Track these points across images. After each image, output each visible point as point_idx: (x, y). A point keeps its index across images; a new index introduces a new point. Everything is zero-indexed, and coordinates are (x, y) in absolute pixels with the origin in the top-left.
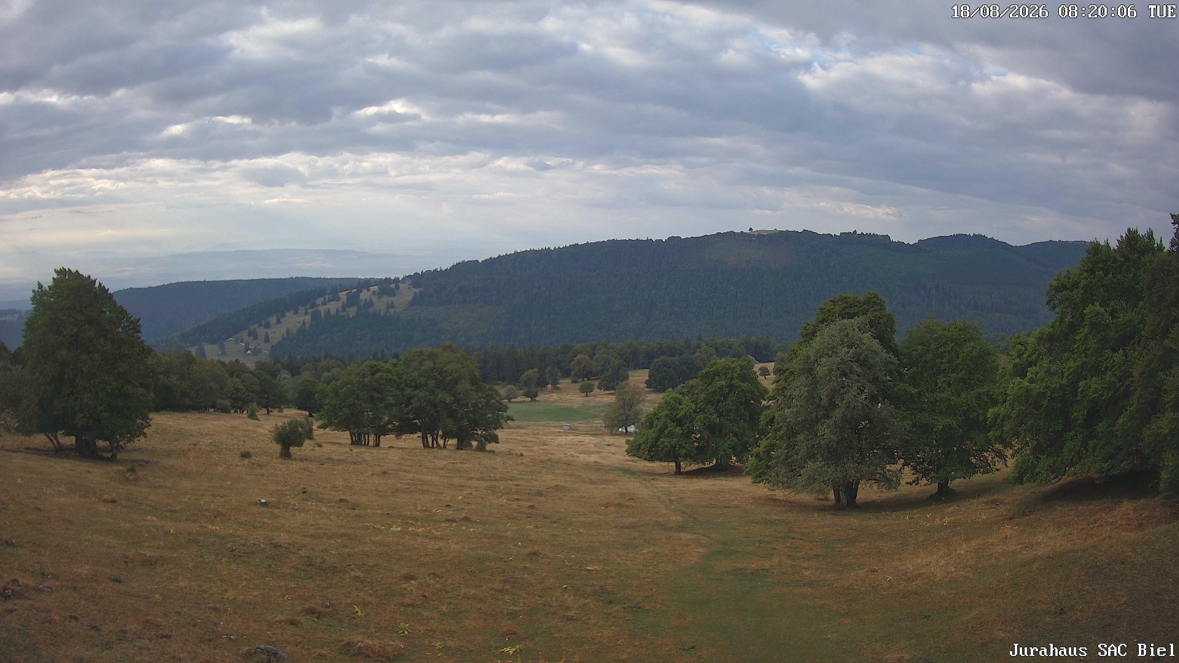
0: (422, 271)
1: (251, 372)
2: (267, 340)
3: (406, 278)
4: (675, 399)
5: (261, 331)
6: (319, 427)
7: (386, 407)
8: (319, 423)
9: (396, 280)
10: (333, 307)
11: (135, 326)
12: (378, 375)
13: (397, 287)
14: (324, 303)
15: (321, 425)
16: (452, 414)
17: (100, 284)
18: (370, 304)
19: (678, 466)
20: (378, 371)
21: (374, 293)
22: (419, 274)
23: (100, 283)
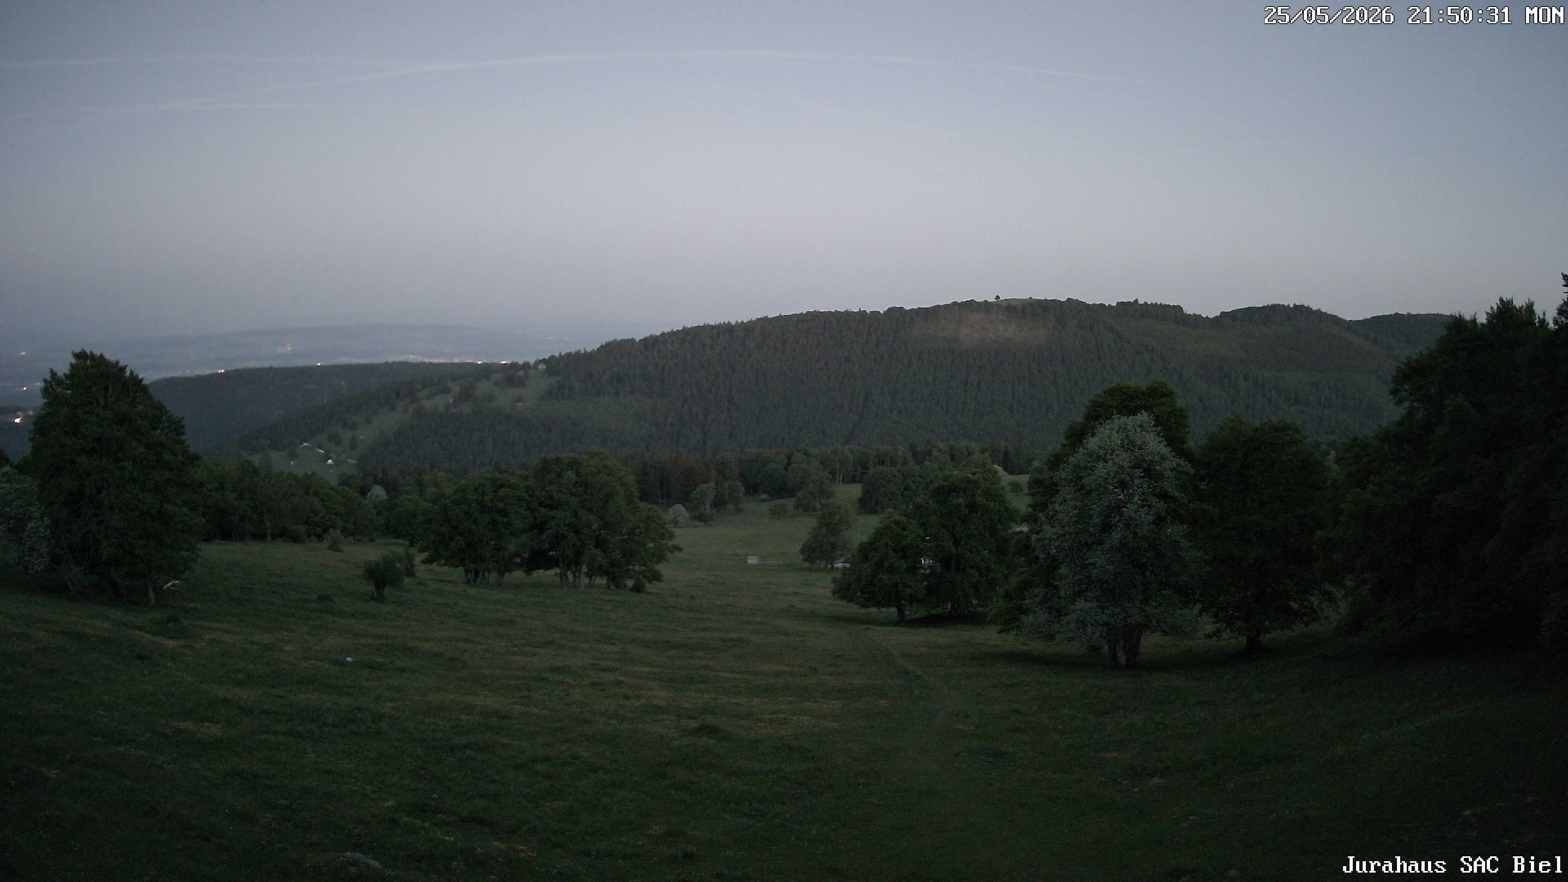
0: (560, 354)
1: (332, 488)
2: (353, 445)
3: (538, 362)
4: (897, 523)
5: (347, 435)
6: (424, 562)
7: (513, 534)
8: (424, 556)
9: (526, 366)
10: (441, 402)
11: (177, 427)
12: (502, 492)
13: (526, 376)
14: (429, 397)
15: (426, 558)
16: (600, 543)
17: (132, 373)
18: (491, 398)
19: (900, 611)
20: (502, 486)
21: (496, 383)
22: (556, 356)
23: (131, 370)
